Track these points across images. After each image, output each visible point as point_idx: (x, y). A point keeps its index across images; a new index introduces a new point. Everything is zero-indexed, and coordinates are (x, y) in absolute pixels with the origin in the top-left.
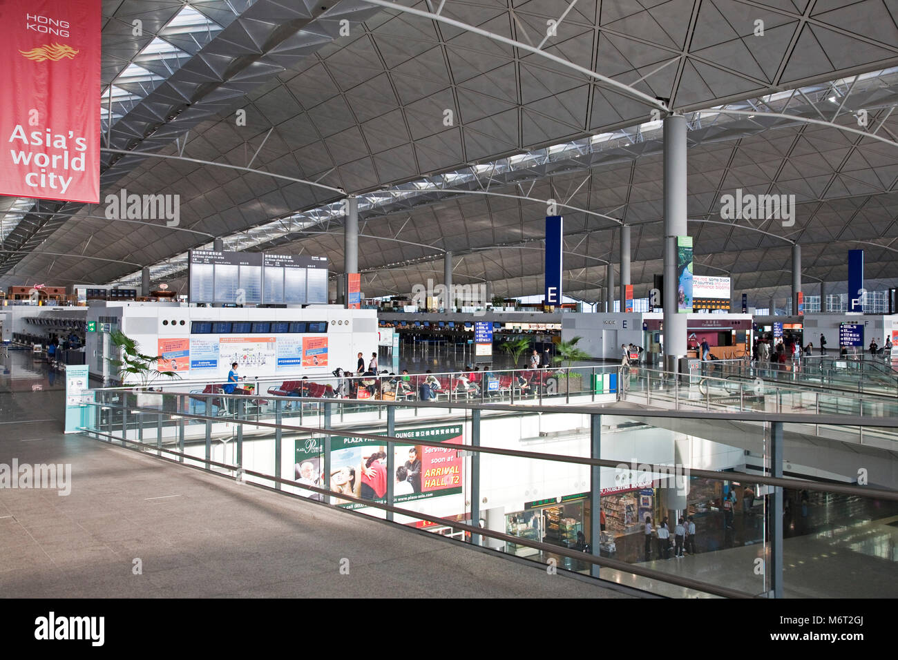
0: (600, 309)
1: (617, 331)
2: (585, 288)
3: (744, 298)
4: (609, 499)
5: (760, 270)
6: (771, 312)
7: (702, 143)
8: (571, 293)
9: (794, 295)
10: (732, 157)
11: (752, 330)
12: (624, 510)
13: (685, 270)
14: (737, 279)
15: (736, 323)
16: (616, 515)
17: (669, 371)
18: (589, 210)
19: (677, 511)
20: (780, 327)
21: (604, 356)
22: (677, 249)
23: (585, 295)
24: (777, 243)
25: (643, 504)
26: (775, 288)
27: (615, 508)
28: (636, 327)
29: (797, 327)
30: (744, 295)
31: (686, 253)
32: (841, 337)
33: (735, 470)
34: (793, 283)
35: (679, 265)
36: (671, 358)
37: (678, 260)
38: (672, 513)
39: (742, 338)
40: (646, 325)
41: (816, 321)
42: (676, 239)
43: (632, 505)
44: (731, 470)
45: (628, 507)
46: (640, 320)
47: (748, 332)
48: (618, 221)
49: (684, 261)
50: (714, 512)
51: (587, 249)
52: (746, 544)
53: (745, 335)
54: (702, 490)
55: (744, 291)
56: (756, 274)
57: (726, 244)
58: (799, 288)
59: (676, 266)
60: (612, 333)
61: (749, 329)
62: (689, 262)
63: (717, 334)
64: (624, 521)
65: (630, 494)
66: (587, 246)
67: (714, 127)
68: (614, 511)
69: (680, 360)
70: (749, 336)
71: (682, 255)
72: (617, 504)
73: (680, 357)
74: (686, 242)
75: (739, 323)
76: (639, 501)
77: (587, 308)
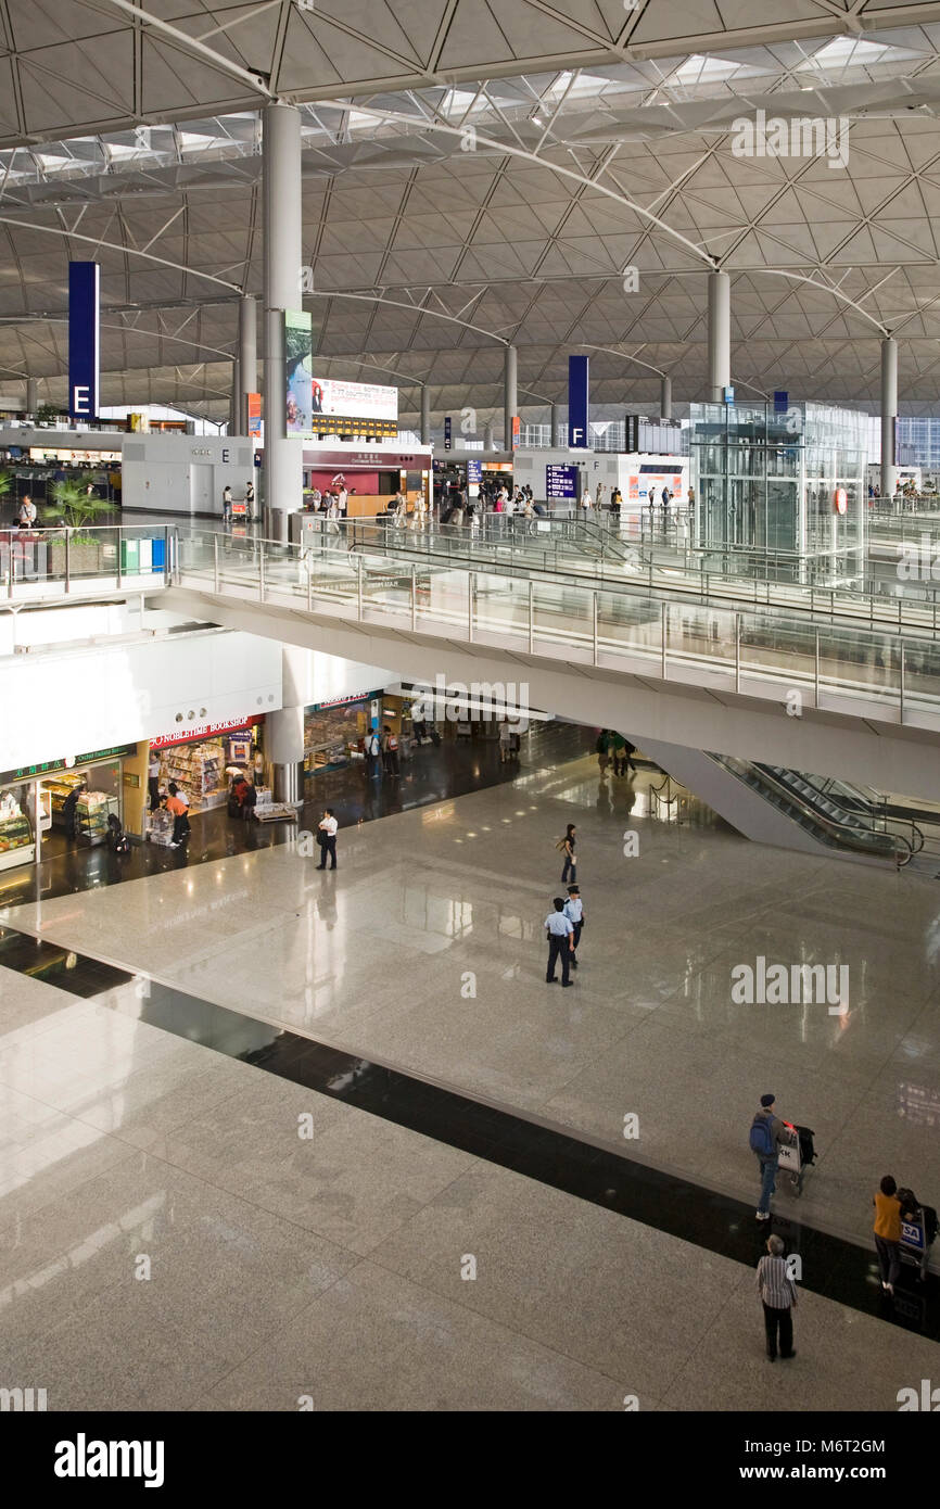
0: (231, 432)
1: (212, 466)
2: (204, 397)
3: (448, 424)
4: (177, 752)
5: (468, 383)
6: (487, 446)
7: (352, 168)
8: (183, 404)
9: (508, 421)
10: (405, 199)
11: (431, 471)
12: (199, 769)
13: (299, 367)
14: (437, 394)
15: (406, 459)
16: (188, 779)
17: (274, 539)
18: (187, 266)
19: (288, 766)
20: (478, 467)
21: (193, 509)
22: (285, 331)
23: (208, 411)
24: (484, 343)
25: (237, 756)
26: (492, 410)
27: (185, 766)
28: (243, 462)
29: (506, 468)
30: (448, 420)
31: (299, 338)
32: (548, 484)
33: (385, 692)
34: (506, 406)
35: (288, 358)
36: (277, 513)
37: (286, 350)
38: (279, 769)
39: (415, 484)
40: (258, 458)
41: (531, 460)
42: (283, 315)
43: (216, 760)
44: (379, 694)
45: (209, 764)
46: (249, 450)
47: (425, 474)
48: (235, 287)
49: (297, 352)
50: (357, 759)
51: (199, 333)
52: (405, 806)
53: (421, 478)
54: (338, 726)
55: (449, 414)
56: (464, 388)
57: (412, 338)
58: (514, 410)
59: (284, 359)
60: (207, 469)
61: (428, 468)
62: (305, 355)
63: (377, 475)
64: (199, 787)
65: (216, 740)
66: (199, 328)
68: (186, 772)
69: (290, 516)
70: (427, 480)
71: (292, 342)
72: (190, 760)
73: (290, 511)
74: (300, 320)
75: (411, 459)
76: (227, 750)
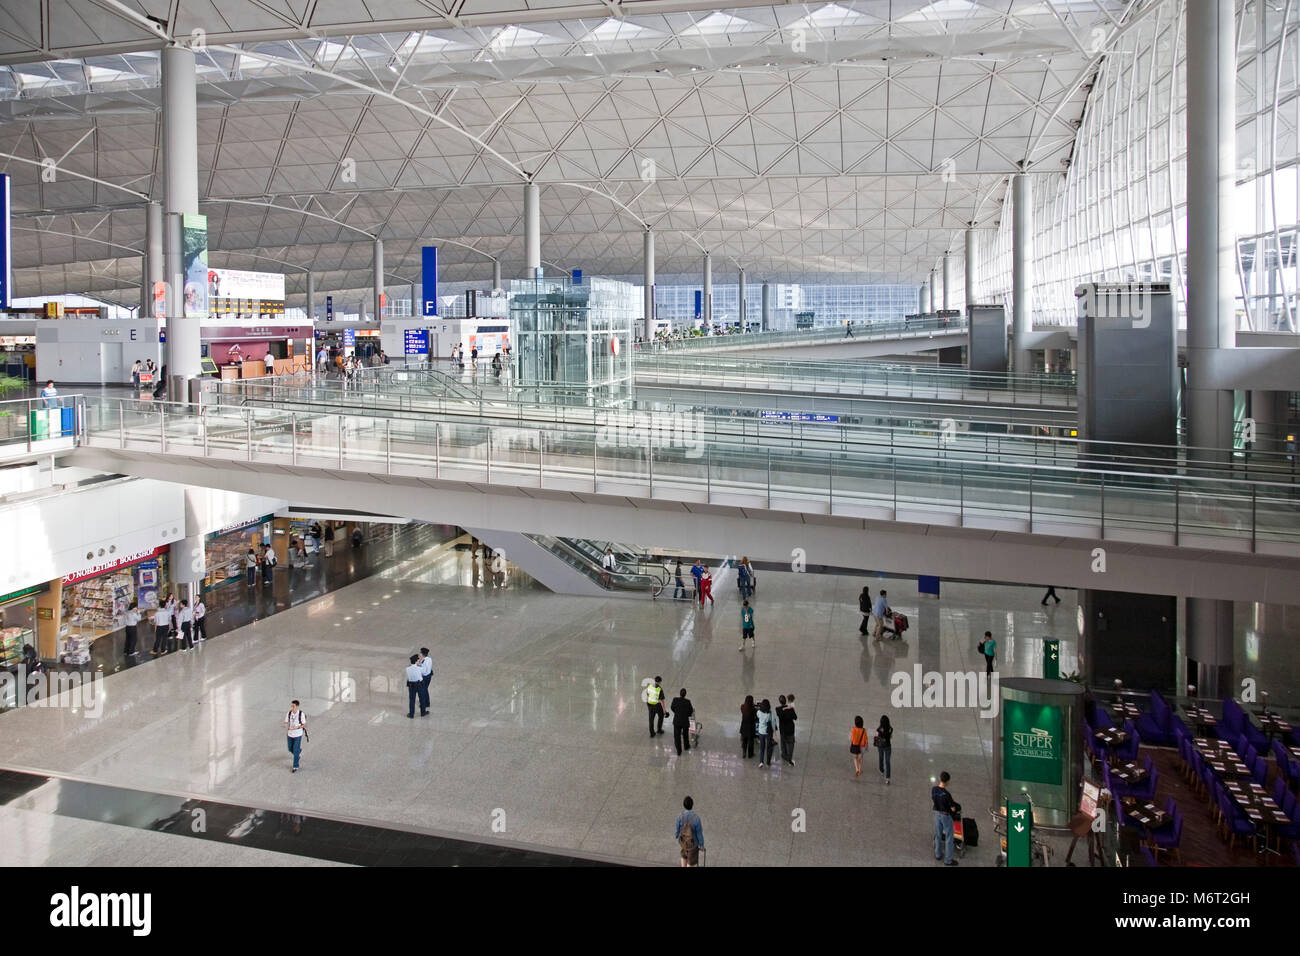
0: (141, 315)
1: (121, 343)
2: (117, 286)
3: (329, 302)
4: (89, 585)
5: (345, 269)
6: (361, 317)
7: (243, 100)
8: (98, 293)
9: (377, 298)
10: (289, 125)
11: (314, 339)
12: (111, 596)
13: (196, 260)
14: (319, 279)
15: (292, 330)
16: (100, 606)
17: (176, 400)
18: (97, 178)
19: (191, 584)
20: (352, 334)
21: (103, 380)
22: (183, 231)
23: (121, 298)
24: (356, 238)
25: (145, 582)
26: (365, 289)
27: (97, 595)
28: (149, 338)
29: (375, 333)
30: (329, 298)
31: (196, 237)
32: (406, 344)
33: (275, 516)
34: (375, 286)
35: (186, 253)
36: (178, 379)
37: (184, 246)
38: (184, 587)
39: (300, 349)
40: (163, 335)
41: (394, 327)
42: (182, 218)
43: (126, 587)
44: (270, 518)
45: (119, 591)
46: (155, 328)
47: (308, 341)
48: (142, 196)
49: (195, 248)
51: (110, 234)
53: (304, 345)
54: (235, 547)
55: (330, 294)
56: (341, 273)
57: (298, 235)
58: (381, 289)
59: (183, 254)
60: (117, 346)
61: (311, 337)
62: (201, 250)
64: (111, 611)
65: (126, 571)
66: (110, 229)
67: (256, 81)
68: (98, 600)
69: (190, 382)
70: (310, 346)
71: (190, 239)
72: (101, 590)
73: (190, 377)
74: (197, 222)
75: (296, 330)
76: (136, 578)
77: (113, 311)
